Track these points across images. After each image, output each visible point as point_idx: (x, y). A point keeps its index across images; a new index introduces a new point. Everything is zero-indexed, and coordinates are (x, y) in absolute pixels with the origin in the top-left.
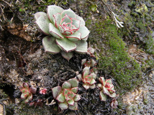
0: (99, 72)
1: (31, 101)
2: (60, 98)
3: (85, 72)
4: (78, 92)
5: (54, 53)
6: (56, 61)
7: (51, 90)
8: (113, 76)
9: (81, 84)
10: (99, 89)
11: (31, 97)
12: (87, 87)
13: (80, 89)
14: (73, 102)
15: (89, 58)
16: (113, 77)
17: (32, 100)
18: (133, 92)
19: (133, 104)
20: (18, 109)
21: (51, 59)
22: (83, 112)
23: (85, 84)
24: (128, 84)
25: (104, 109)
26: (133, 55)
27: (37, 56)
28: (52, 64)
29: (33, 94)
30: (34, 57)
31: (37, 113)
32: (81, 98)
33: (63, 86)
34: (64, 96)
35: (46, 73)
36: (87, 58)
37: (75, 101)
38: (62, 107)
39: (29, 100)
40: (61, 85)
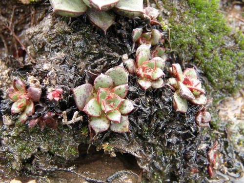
0: (170, 57)
1: (31, 116)
2: (91, 108)
3: (140, 54)
4: (127, 96)
5: (73, 13)
6: (81, 37)
7: (72, 92)
8: (198, 65)
9: (134, 79)
10: (172, 88)
11: (30, 109)
12: (146, 85)
13: (132, 89)
14: (119, 115)
15: (149, 27)
16: (198, 67)
17: (34, 114)
18: (238, 98)
19: (239, 121)
20: (9, 136)
21: (70, 34)
22: (141, 136)
23: (142, 79)
24: (229, 81)
25: (183, 130)
26: (234, 24)
27: (44, 29)
28: (73, 43)
29: (35, 103)
30: (37, 33)
31: (49, 143)
32: (134, 106)
33: (96, 82)
34: (100, 105)
35: (60, 60)
36: (144, 25)
37: (122, 114)
38: (97, 126)
39: (27, 115)
40: (92, 81)
